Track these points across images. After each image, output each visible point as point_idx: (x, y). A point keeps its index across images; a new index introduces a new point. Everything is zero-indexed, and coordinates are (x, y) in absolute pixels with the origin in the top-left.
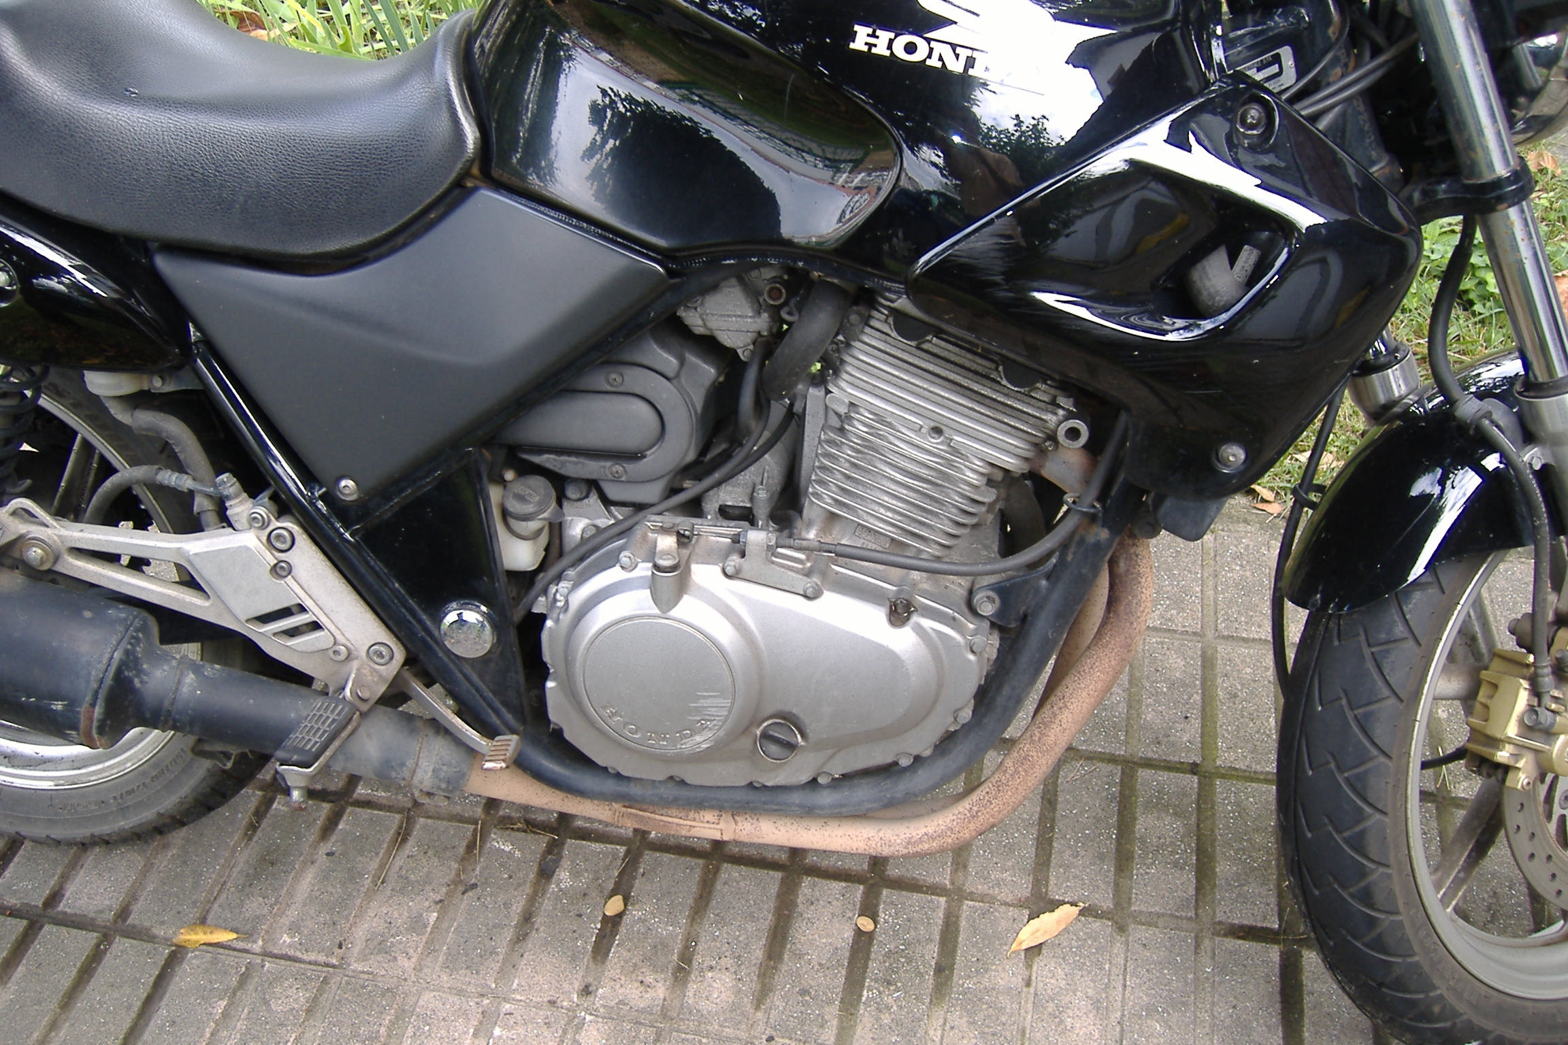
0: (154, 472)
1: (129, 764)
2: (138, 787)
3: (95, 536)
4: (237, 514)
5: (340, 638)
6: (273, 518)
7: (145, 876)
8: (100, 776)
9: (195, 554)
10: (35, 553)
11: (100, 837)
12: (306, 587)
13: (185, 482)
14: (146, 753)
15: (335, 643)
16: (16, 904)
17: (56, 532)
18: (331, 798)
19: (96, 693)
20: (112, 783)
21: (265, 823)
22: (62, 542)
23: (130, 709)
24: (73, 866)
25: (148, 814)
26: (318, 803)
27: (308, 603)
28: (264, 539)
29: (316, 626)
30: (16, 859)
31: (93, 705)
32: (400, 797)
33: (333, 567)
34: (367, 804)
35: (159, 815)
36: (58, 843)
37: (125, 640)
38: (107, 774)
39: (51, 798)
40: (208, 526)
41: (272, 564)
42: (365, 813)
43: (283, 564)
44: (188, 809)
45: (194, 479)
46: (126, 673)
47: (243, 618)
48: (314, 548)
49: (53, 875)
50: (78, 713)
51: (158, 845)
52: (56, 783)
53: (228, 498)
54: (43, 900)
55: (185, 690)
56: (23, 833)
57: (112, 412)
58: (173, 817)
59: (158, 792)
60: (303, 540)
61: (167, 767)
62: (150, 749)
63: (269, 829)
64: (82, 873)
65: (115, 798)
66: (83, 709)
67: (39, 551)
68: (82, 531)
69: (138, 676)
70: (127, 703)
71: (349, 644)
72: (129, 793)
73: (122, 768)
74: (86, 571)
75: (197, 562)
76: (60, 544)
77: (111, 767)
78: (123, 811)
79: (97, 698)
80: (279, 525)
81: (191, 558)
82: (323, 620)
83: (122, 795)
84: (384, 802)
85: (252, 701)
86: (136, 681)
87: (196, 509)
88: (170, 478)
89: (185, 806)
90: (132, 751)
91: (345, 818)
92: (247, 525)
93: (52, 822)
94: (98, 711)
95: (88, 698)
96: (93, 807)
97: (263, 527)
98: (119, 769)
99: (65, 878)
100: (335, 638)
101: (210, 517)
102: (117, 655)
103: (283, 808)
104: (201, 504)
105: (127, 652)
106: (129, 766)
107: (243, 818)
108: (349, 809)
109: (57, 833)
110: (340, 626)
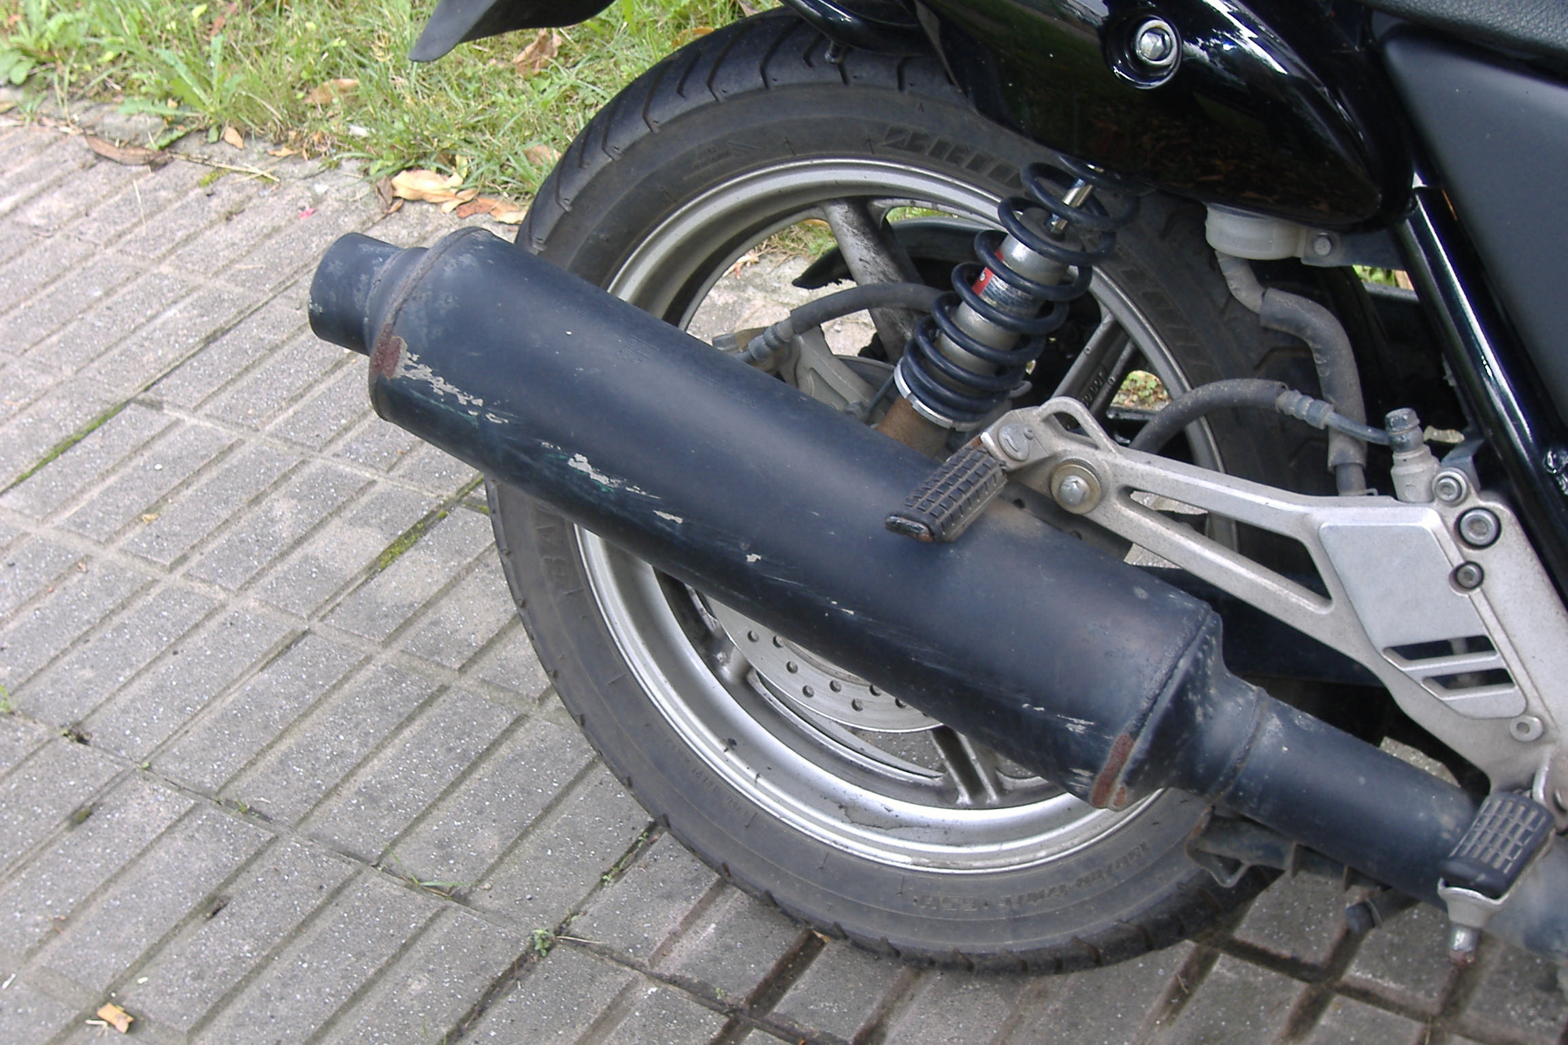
0: (1275, 389)
1: (1043, 853)
2: (1052, 891)
3: (1171, 475)
4: (1414, 475)
5: (1535, 703)
6: (1473, 491)
7: (1010, 1033)
8: (989, 863)
9: (1330, 528)
10: (1075, 484)
11: (967, 956)
12: (1500, 611)
13: (1321, 413)
14: (1076, 841)
15: (1526, 711)
16: (812, 1033)
17: (1110, 458)
18: (1305, 974)
19: (1144, 717)
20: (1008, 876)
21: (1201, 991)
22: (1115, 476)
23: (1180, 754)
24: (900, 994)
25: (1057, 935)
26: (1288, 979)
27: (1498, 638)
28: (1451, 521)
29: (1499, 677)
30: (814, 965)
31: (1134, 735)
32: (1421, 995)
33: (1551, 587)
34: (1364, 995)
35: (1076, 940)
36: (895, 953)
37: (1196, 643)
38: (1002, 862)
39: (904, 881)
40: (1349, 488)
41: (1456, 564)
42: (1364, 1010)
43: (1472, 568)
44: (1123, 941)
45: (1336, 411)
46: (1190, 695)
47: (1381, 641)
48: (1529, 550)
49: (870, 1001)
50: (1107, 743)
51: (1031, 991)
52: (916, 860)
53: (1403, 447)
54: (854, 1035)
55: (1265, 741)
56: (844, 927)
57: (1233, 285)
58: (1093, 948)
59: (1083, 904)
60: (1513, 533)
61: (1110, 867)
62: (1086, 836)
63: (1207, 1002)
64: (914, 1007)
65: (1008, 901)
66: (1115, 739)
67: (1081, 482)
68: (1149, 463)
69: (1202, 704)
70: (1178, 743)
71: (1547, 717)
72: (1034, 897)
73: (1031, 856)
74: (1139, 526)
75: (1331, 542)
76: (1111, 478)
77: (1012, 853)
78: (1016, 923)
79: (1143, 725)
80: (1482, 503)
81: (1322, 533)
82: (1516, 670)
83: (1021, 898)
84: (1392, 997)
85: (1362, 780)
86: (1199, 712)
87: (1332, 458)
88: (1297, 404)
89: (1122, 935)
90: (1054, 834)
91: (1330, 1009)
92: (1423, 495)
93: (895, 919)
94: (1138, 747)
95: (1131, 723)
96: (968, 908)
97: (1454, 503)
98: (1025, 858)
99: (887, 1010)
100: (1527, 703)
101: (1355, 476)
102: (1183, 664)
103: (1229, 974)
104: (1342, 452)
105: (1196, 663)
106: (1042, 856)
107: (1165, 977)
108: (1337, 998)
109: (899, 937)
110: (1540, 683)
